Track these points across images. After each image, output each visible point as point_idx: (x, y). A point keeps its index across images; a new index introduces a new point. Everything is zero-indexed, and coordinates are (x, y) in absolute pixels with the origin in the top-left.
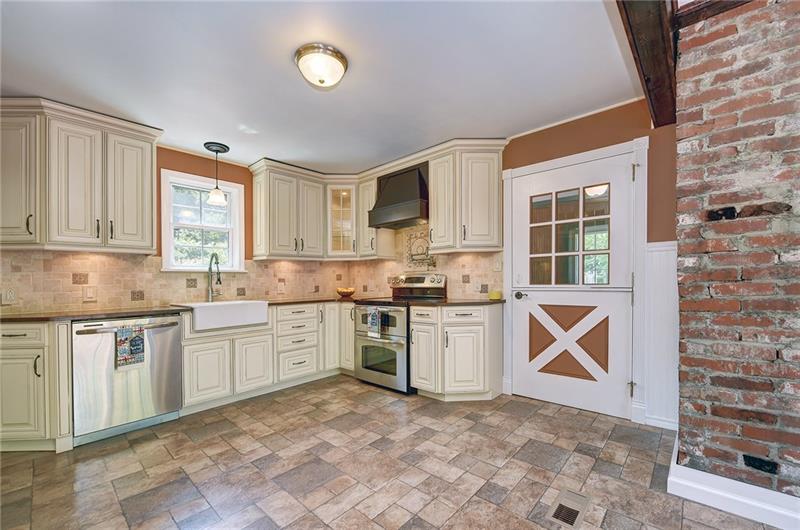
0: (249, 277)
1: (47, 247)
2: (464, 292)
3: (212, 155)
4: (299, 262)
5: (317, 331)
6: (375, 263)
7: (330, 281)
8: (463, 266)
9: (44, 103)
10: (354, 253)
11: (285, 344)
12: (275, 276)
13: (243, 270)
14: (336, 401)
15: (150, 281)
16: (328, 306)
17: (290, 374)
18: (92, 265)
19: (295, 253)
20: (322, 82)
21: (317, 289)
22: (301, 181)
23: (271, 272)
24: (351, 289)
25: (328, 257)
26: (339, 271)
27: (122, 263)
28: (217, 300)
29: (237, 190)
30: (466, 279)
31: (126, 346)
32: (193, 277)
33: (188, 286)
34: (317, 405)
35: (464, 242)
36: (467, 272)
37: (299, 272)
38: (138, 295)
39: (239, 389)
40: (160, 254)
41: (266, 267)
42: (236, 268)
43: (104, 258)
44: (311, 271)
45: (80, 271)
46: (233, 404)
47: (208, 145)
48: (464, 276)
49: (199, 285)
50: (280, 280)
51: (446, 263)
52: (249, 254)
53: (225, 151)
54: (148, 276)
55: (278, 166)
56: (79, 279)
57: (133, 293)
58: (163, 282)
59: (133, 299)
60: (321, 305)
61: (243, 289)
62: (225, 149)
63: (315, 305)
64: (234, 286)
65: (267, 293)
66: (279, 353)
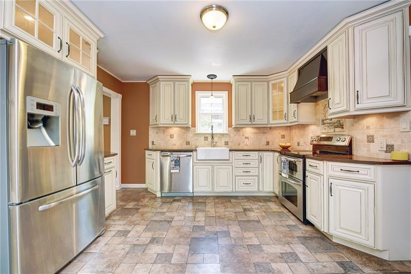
0: (230, 136)
1: (159, 126)
2: (369, 150)
3: (210, 80)
4: (256, 128)
5: (259, 167)
6: (303, 126)
7: (277, 140)
8: (368, 127)
10: (286, 121)
11: (240, 172)
12: (243, 135)
13: (227, 132)
14: (257, 211)
15: (192, 138)
16: (265, 154)
17: (241, 188)
18: (175, 131)
19: (250, 123)
20: (214, 27)
21: (268, 143)
22: (253, 83)
23: (241, 133)
24: (288, 144)
25: (271, 124)
26: (283, 132)
27: (183, 131)
28: (216, 147)
29: (225, 94)
30: (371, 139)
31: (174, 162)
32: (207, 136)
33: (205, 140)
34: (245, 210)
35: (358, 106)
36: (371, 132)
37: (257, 133)
38: (188, 143)
39: (216, 190)
40: (194, 125)
41: (239, 131)
42: (225, 132)
43: (178, 129)
44: (264, 133)
45: (172, 133)
46: (212, 196)
47: (209, 76)
48: (368, 137)
49: (209, 140)
50: (246, 138)
51: (353, 125)
52: (230, 125)
53: (215, 78)
54: (191, 135)
55: (240, 78)
56: (172, 136)
57: (186, 142)
58: (196, 138)
59: (187, 144)
60: (261, 153)
61: (228, 142)
62: (215, 76)
63: (257, 152)
64: (224, 140)
65: (239, 144)
66: (236, 176)
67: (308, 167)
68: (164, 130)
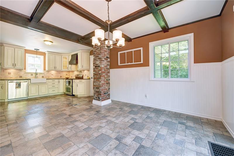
0: (45, 74)
1: (4, 68)
4: (56, 71)
5: (58, 85)
7: (64, 75)
9: (4, 44)
10: (68, 70)
11: (51, 87)
13: (43, 72)
15: (23, 74)
16: (60, 80)
17: (51, 93)
18: (12, 71)
19: (54, 69)
21: (61, 77)
22: (56, 55)
23: (50, 73)
24: (68, 77)
25: (62, 70)
26: (66, 73)
27: (18, 71)
28: (37, 78)
29: (42, 57)
30: (86, 75)
31: (18, 85)
32: (32, 74)
36: (86, 73)
38: (21, 77)
39: (40, 94)
40: (25, 69)
41: (49, 72)
42: (42, 72)
43: (14, 70)
44: (59, 73)
45: (9, 72)
46: (38, 97)
47: (35, 49)
49: (33, 75)
50: (52, 75)
51: (83, 72)
52: (45, 69)
55: (50, 52)
56: (9, 73)
57: (20, 76)
58: (26, 74)
59: (20, 77)
60: (59, 80)
61: (43, 76)
62: (38, 50)
63: (57, 80)
64: (41, 76)
65: (49, 77)
66: (49, 88)
67: (73, 82)
68: (3, 70)
